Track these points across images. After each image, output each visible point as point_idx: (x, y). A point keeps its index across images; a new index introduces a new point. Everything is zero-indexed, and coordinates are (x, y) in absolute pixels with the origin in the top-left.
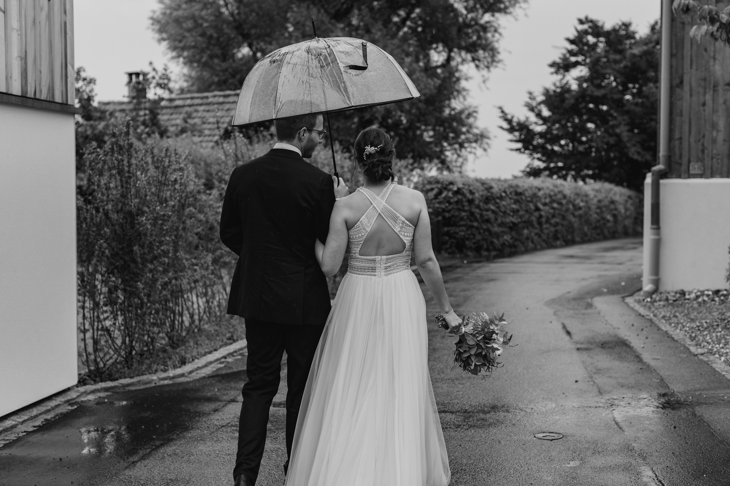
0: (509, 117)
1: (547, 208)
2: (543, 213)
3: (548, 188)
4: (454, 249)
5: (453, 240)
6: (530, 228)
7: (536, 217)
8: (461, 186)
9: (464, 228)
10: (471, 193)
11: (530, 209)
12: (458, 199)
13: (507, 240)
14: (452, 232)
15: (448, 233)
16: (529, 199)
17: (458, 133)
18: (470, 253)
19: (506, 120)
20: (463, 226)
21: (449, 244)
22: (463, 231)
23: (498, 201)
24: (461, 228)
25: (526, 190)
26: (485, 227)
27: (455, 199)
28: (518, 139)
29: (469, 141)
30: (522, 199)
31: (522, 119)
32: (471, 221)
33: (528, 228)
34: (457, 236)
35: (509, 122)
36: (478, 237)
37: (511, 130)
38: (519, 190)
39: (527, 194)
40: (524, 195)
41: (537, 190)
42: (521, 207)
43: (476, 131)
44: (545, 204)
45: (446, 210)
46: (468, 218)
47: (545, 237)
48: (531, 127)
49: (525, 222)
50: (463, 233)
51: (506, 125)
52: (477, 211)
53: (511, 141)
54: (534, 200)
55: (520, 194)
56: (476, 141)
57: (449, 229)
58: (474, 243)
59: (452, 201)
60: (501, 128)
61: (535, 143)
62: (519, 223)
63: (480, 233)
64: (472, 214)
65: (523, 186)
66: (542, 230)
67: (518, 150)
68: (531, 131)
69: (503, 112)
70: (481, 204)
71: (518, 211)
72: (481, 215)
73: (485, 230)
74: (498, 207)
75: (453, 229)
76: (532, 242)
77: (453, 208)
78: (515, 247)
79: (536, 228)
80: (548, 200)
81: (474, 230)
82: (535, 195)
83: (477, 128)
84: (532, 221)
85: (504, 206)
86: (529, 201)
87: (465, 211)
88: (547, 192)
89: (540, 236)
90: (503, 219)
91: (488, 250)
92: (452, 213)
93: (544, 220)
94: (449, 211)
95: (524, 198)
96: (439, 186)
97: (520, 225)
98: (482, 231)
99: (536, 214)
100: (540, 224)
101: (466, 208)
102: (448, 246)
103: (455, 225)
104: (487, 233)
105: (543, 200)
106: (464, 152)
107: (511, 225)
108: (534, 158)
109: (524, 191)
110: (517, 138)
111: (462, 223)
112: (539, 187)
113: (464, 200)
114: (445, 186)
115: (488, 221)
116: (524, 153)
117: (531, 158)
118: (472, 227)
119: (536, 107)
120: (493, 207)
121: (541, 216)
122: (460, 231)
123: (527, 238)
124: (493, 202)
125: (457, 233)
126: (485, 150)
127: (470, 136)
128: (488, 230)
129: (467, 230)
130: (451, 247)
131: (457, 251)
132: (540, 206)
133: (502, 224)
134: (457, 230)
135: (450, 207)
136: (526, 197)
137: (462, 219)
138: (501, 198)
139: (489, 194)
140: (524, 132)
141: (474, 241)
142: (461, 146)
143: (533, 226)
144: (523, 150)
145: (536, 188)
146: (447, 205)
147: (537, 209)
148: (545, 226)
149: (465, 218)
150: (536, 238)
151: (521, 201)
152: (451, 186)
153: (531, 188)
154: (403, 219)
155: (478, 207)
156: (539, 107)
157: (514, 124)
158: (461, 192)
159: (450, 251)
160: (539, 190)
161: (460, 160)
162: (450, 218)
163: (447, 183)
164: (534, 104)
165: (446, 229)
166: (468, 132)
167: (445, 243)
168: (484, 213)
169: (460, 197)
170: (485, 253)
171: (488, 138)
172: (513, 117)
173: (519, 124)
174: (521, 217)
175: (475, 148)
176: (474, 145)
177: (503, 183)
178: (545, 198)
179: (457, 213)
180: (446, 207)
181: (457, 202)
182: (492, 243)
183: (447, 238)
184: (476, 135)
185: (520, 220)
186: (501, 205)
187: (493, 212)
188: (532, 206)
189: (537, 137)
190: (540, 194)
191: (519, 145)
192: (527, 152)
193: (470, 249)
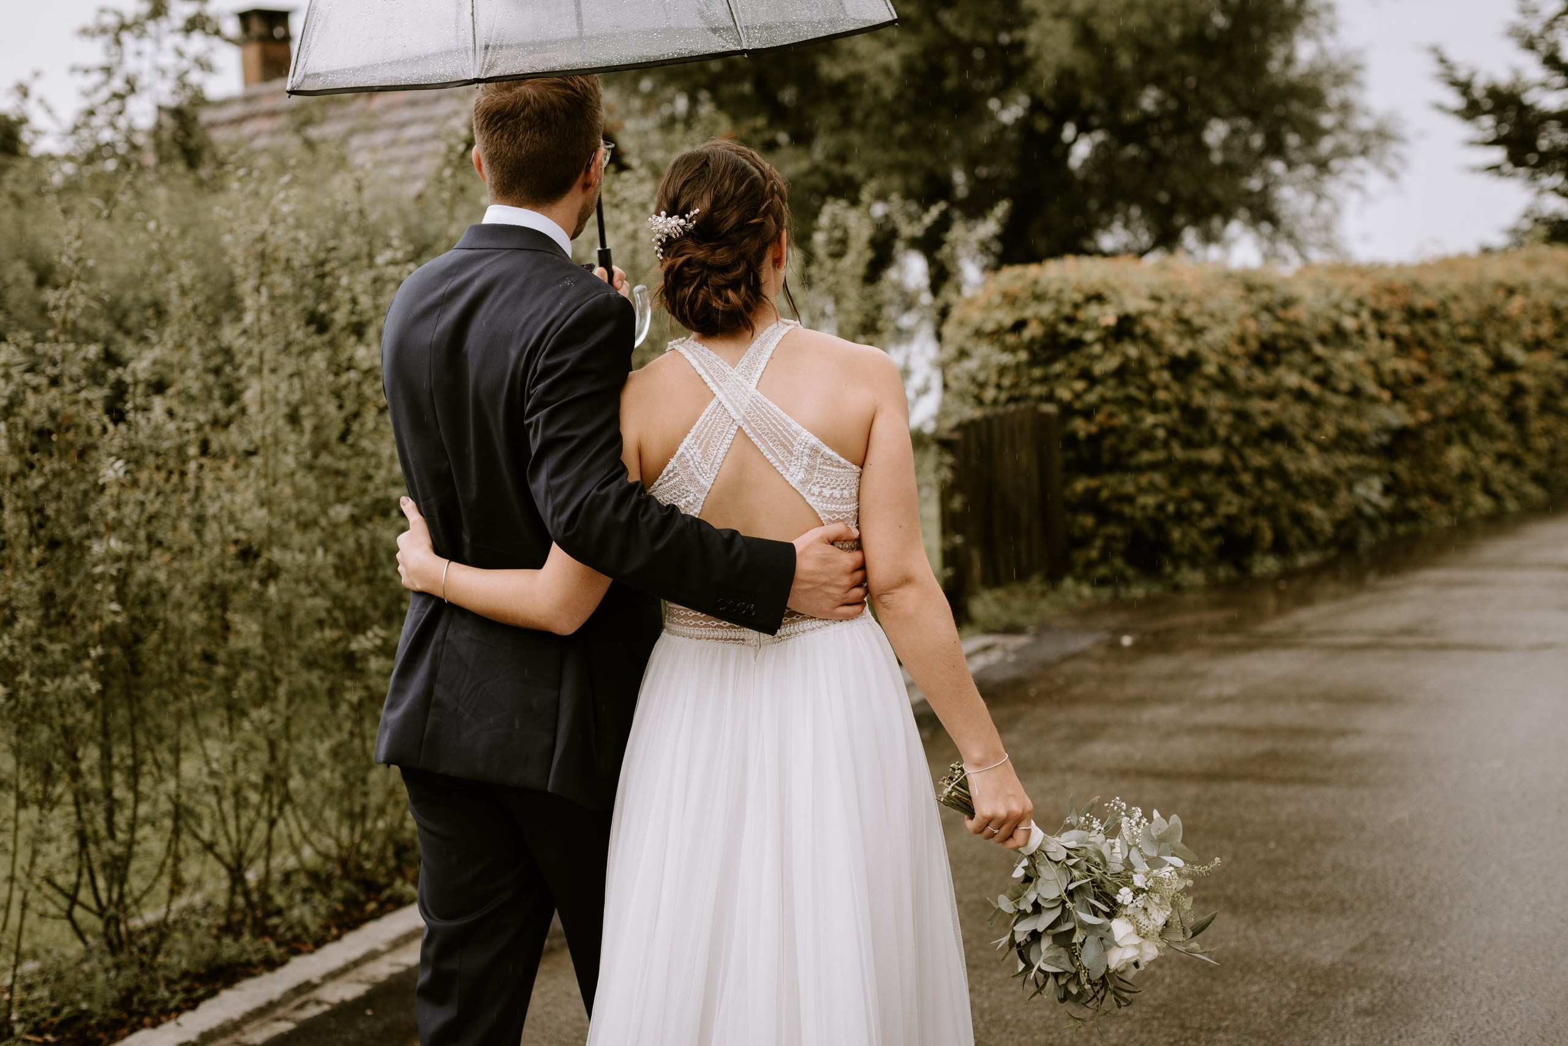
0: (1462, 75)
1: (1543, 359)
2: (1525, 379)
3: (1547, 283)
4: (1119, 562)
5: (1113, 529)
6: (1474, 438)
7: (1496, 395)
8: (1133, 304)
9: (1158, 478)
10: (1189, 328)
11: (1474, 366)
12: (1127, 359)
13: (1368, 501)
14: (1105, 494)
15: (1090, 502)
16: (1465, 331)
17: (1312, 133)
18: (1192, 577)
19: (1454, 83)
20: (1153, 466)
21: (1099, 543)
22: (1153, 488)
23: (1319, 349)
24: (1144, 480)
25: (1456, 298)
26: (1258, 460)
27: (1112, 363)
28: (1491, 138)
29: (1341, 152)
30: (1435, 334)
31: (1503, 78)
32: (1189, 443)
33: (1465, 440)
34: (1127, 510)
35: (1465, 88)
36: (1230, 504)
37: (1471, 111)
38: (1421, 302)
39: (1457, 315)
40: (1447, 316)
41: (1501, 294)
42: (1431, 366)
43: (1364, 123)
44: (1535, 345)
45: (1078, 405)
46: (1172, 433)
47: (1534, 464)
48: (1529, 98)
49: (1452, 419)
50: (1149, 501)
51: (1454, 100)
52: (1219, 399)
53: (1472, 143)
54: (1490, 334)
55: (1430, 314)
56: (1364, 152)
57: (1093, 483)
58: (1209, 534)
59: (1098, 369)
60: (1440, 107)
61: (1543, 144)
62: (1423, 425)
63: (1239, 489)
64: (1195, 416)
65: (1442, 286)
66: (1524, 440)
67: (1495, 169)
68: (1527, 109)
69: (1442, 61)
70: (1239, 371)
71: (1419, 380)
72: (1242, 416)
73: (1259, 474)
74: (1323, 380)
75: (1109, 484)
76: (1487, 490)
77: (1104, 400)
78: (1412, 516)
79: (1502, 437)
80: (1546, 329)
81: (1205, 478)
82: (1491, 313)
83: (1367, 113)
84: (1482, 411)
85: (1350, 367)
86: (1465, 340)
87: (1155, 407)
88: (1544, 297)
89: (1517, 463)
90: (1350, 422)
91: (1280, 547)
92: (1100, 417)
93: (1531, 403)
94: (1088, 414)
95: (1443, 327)
96: (1046, 310)
97: (1430, 434)
98: (1246, 478)
99: (1500, 384)
100: (1517, 417)
101: (1162, 395)
102: (1094, 554)
103: (1120, 464)
104: (1270, 484)
105: (1527, 331)
106: (1332, 186)
107: (1385, 439)
108: (1541, 192)
109: (1443, 304)
110: (1491, 135)
111: (1146, 456)
112: (1511, 282)
113: (1153, 361)
114: (1067, 310)
115: (1278, 433)
116: (1511, 175)
117: (1535, 190)
118: (1201, 467)
119: (1542, 37)
120: (1292, 380)
121: (1519, 390)
122: (1141, 490)
123: (1465, 477)
124: (1298, 357)
125: (1130, 499)
126: (1392, 175)
127: (1344, 138)
128: (1279, 471)
129: (1174, 483)
130: (1104, 559)
131: (1130, 572)
132: (1513, 351)
133: (1347, 440)
134: (1129, 488)
135: (1092, 398)
136: (1453, 326)
137: (1147, 441)
138: (1338, 336)
139: (1279, 328)
140: (1511, 114)
141: (1208, 523)
142: (1322, 166)
143: (1488, 433)
144: (1508, 167)
145: (1499, 285)
146: (1079, 385)
147: (1502, 365)
148: (1536, 425)
149: (1161, 433)
150: (1501, 473)
151: (1430, 340)
152: (1093, 310)
153: (1474, 290)
154: (814, 440)
155: (1224, 382)
156: (1550, 37)
157: (1478, 92)
158: (1138, 330)
159: (1102, 571)
160: (1511, 292)
161: (1325, 207)
162: (1094, 440)
163: (1078, 297)
164: (1535, 27)
165: (1081, 485)
166: (1342, 126)
167: (1084, 541)
168: (1256, 405)
169: (1132, 351)
170: (1266, 565)
171: (1401, 140)
172: (1473, 74)
173: (1493, 93)
174: (1430, 404)
175: (1361, 172)
176: (1360, 162)
177: (1353, 279)
178: (1536, 322)
179: (1123, 419)
180: (1078, 396)
181: (1121, 374)
182: (1299, 519)
183: (1088, 521)
184: (1363, 135)
185: (1424, 415)
186: (1337, 366)
187: (1301, 395)
188: (1479, 356)
189: (1553, 126)
190: (1515, 305)
191: (1498, 154)
192: (1521, 170)
193: (1193, 559)
